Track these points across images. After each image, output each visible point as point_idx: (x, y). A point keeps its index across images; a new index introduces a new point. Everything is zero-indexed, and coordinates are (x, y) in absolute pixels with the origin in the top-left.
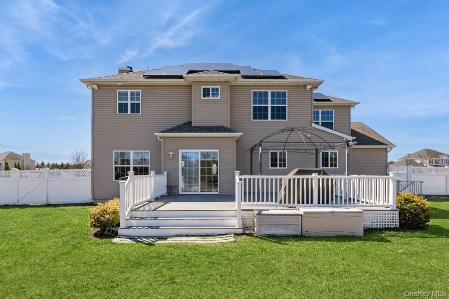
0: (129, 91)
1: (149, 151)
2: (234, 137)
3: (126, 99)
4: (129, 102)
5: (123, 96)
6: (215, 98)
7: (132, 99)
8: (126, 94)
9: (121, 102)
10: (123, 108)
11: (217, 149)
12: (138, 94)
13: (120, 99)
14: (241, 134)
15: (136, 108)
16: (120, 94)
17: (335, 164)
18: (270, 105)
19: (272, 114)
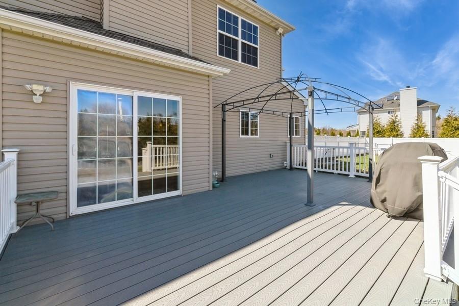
14: (228, 71)
17: (297, 133)
18: (240, 40)
19: (243, 54)
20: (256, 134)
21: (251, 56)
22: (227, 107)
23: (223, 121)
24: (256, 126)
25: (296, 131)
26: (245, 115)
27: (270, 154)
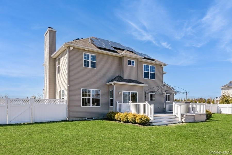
0: (90, 54)
1: (100, 90)
2: (143, 86)
3: (88, 59)
4: (90, 61)
5: (87, 56)
6: (133, 66)
7: (92, 59)
8: (88, 55)
9: (86, 60)
10: (86, 64)
11: (137, 91)
12: (95, 57)
13: (85, 58)
14: (147, 85)
15: (93, 65)
16: (85, 55)
17: (169, 100)
18: (149, 72)
19: (150, 76)
20: (154, 100)
21: (153, 76)
22: (146, 93)
23: (145, 96)
24: (154, 98)
25: (168, 100)
26: (151, 95)
27: (159, 107)
